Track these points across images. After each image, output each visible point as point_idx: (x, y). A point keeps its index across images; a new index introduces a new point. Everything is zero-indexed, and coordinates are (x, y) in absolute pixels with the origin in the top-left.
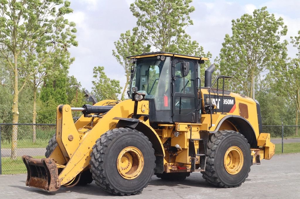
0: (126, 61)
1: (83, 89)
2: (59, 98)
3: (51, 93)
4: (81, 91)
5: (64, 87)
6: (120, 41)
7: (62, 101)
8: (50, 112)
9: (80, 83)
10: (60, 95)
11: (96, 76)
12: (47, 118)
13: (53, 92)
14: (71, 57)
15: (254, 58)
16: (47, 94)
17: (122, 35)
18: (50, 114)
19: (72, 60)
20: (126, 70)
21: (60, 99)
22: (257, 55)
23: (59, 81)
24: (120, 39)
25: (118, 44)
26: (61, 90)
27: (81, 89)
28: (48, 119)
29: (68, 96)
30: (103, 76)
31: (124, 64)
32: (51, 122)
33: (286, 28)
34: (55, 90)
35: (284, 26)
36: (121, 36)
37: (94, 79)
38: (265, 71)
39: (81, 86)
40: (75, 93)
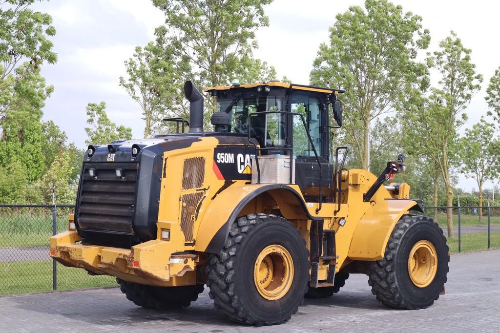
0: (145, 94)
1: (71, 145)
2: (30, 159)
3: (15, 151)
4: (67, 147)
5: (38, 141)
6: (134, 59)
7: (34, 165)
8: (14, 183)
9: (64, 133)
10: (32, 154)
11: (91, 121)
12: (8, 194)
13: (19, 150)
14: (48, 84)
15: (371, 88)
16: (9, 153)
17: (138, 49)
18: (14, 188)
19: (49, 91)
20: (145, 110)
21: (31, 161)
22: (376, 82)
23: (30, 130)
24: (134, 56)
25: (130, 64)
26: (32, 147)
27: (67, 144)
28: (9, 197)
29: (44, 157)
30: (104, 120)
31: (142, 99)
32: (15, 202)
33: (427, 34)
34: (22, 146)
35: (422, 31)
36: (136, 50)
37: (89, 126)
38: (389, 111)
39: (67, 137)
40: (56, 152)
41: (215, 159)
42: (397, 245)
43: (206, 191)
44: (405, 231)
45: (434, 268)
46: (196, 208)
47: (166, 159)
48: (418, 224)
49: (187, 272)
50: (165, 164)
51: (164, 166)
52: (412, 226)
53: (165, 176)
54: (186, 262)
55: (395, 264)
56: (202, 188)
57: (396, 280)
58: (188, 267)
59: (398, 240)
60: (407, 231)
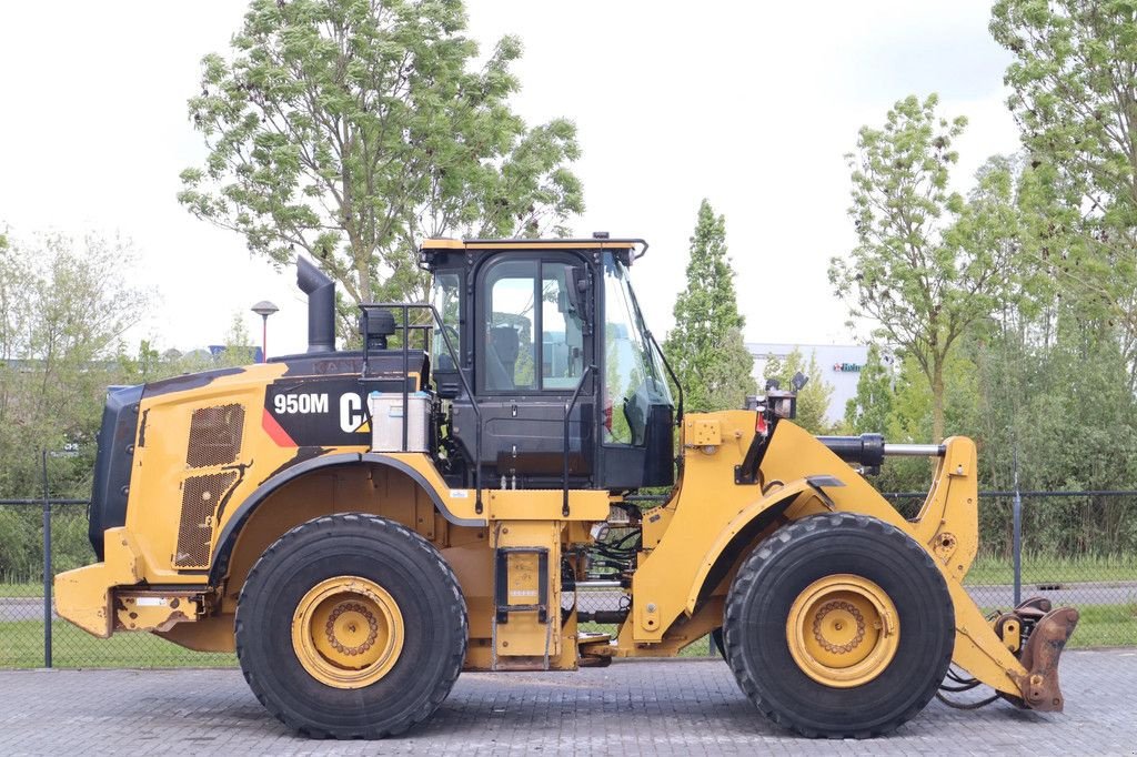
41: (270, 405)
42: (747, 584)
43: (246, 469)
44: (773, 553)
45: (889, 643)
46: (219, 503)
47: (145, 413)
48: (822, 536)
49: (178, 624)
50: (144, 422)
51: (139, 425)
52: (797, 540)
53: (142, 444)
54: (175, 604)
55: (741, 626)
56: (236, 463)
57: (746, 665)
58: (181, 614)
59: (752, 574)
60: (780, 551)
